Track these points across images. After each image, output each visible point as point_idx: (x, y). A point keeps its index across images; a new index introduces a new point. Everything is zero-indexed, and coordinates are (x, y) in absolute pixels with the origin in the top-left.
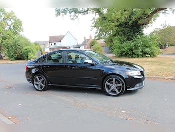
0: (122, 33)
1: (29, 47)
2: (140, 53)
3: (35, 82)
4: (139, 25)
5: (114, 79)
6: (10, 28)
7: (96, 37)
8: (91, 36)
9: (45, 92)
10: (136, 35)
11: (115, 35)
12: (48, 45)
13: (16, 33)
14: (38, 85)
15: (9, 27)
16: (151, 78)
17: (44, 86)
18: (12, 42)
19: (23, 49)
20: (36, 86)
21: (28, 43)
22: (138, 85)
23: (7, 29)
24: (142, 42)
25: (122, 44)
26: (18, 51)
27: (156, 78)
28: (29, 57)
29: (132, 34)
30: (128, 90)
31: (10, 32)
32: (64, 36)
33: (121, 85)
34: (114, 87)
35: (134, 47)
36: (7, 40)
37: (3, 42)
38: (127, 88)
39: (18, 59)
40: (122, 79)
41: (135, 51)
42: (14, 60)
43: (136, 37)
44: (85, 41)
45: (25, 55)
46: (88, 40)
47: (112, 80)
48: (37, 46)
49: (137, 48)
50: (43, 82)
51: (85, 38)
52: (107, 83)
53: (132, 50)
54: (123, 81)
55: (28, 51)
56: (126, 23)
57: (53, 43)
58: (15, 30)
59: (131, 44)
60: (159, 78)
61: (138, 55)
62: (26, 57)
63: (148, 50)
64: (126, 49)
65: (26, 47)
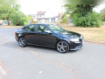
0: (79, 11)
1: (24, 18)
2: (89, 24)
3: (20, 42)
4: (90, 7)
5: (62, 43)
6: (14, 7)
7: (65, 12)
8: (62, 12)
9: (25, 48)
10: (88, 13)
11: (75, 12)
12: (36, 17)
13: (17, 10)
14: (21, 43)
15: (13, 5)
16: (90, 42)
17: (24, 44)
18: (14, 15)
19: (21, 19)
20: (20, 44)
21: (24, 16)
22: (77, 47)
23: (12, 7)
24: (91, 18)
25: (78, 18)
26: (18, 20)
27: (93, 42)
28: (24, 24)
29: (85, 12)
30: (70, 50)
31: (13, 9)
32: (46, 12)
33: (66, 47)
34: (62, 47)
35: (85, 21)
36: (12, 14)
37: (9, 15)
38: (70, 49)
39: (18, 25)
40: (67, 43)
41: (86, 23)
42: (15, 26)
43: (87, 14)
44: (59, 15)
45: (21, 23)
46: (61, 14)
47: (61, 43)
48: (30, 17)
49: (87, 21)
50: (24, 42)
51: (59, 13)
52: (59, 45)
53: (84, 22)
54: (68, 45)
55: (23, 21)
56: (82, 5)
57: (39, 16)
58: (16, 7)
59: (84, 19)
60: (95, 42)
61: (88, 25)
62: (22, 24)
63: (94, 23)
64: (80, 22)
65: (22, 18)
